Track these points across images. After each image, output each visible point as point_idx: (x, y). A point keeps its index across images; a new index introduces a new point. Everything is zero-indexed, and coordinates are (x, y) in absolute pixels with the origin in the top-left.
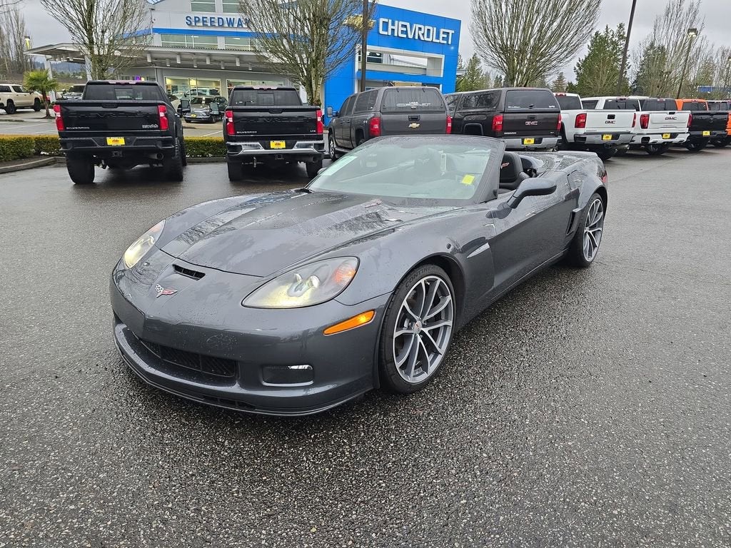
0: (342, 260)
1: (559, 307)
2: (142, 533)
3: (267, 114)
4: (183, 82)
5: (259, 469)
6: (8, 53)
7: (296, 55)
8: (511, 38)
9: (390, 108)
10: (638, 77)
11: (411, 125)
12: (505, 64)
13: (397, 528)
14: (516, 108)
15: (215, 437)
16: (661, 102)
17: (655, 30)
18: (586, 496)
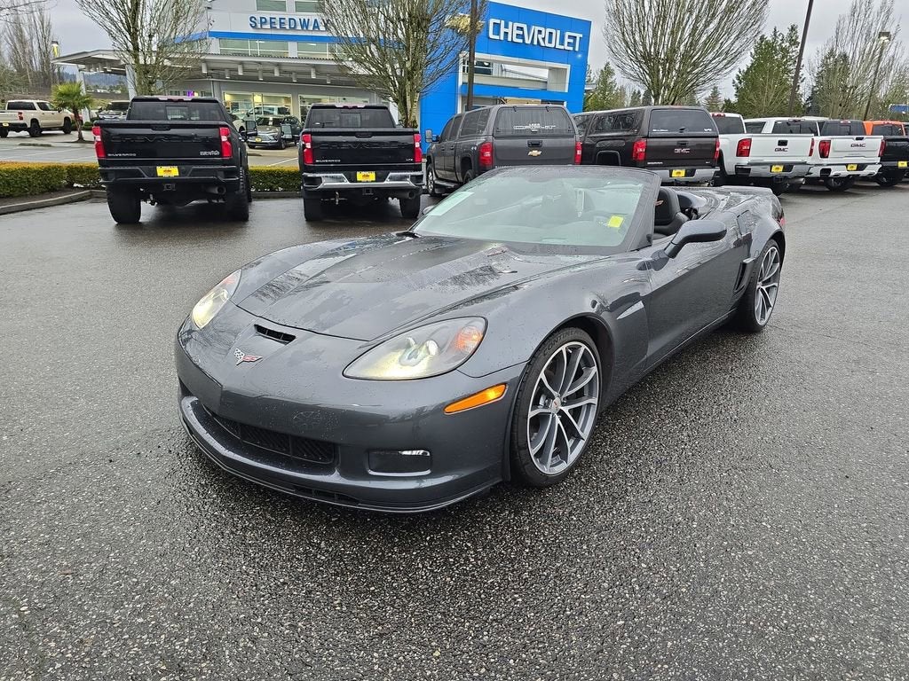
0: (465, 321)
1: (726, 382)
2: (227, 653)
3: (354, 139)
4: (246, 99)
5: (365, 577)
6: (31, 61)
7: (388, 65)
8: (656, 44)
9: (505, 131)
10: (813, 92)
11: (530, 153)
12: (647, 77)
13: (541, 654)
14: (663, 132)
15: (309, 538)
16: (846, 124)
17: (837, 34)
18: (773, 619)
